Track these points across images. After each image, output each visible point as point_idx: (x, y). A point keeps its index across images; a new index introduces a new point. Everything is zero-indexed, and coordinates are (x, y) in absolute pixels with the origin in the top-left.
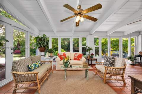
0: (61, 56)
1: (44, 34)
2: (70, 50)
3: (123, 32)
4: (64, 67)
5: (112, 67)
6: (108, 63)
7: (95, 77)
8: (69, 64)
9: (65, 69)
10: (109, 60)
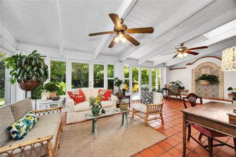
0: (75, 95)
1: (36, 51)
2: (90, 84)
3: (152, 62)
4: (92, 114)
5: (152, 104)
6: (147, 100)
7: (133, 121)
8: (100, 109)
9: (95, 117)
10: (147, 96)
